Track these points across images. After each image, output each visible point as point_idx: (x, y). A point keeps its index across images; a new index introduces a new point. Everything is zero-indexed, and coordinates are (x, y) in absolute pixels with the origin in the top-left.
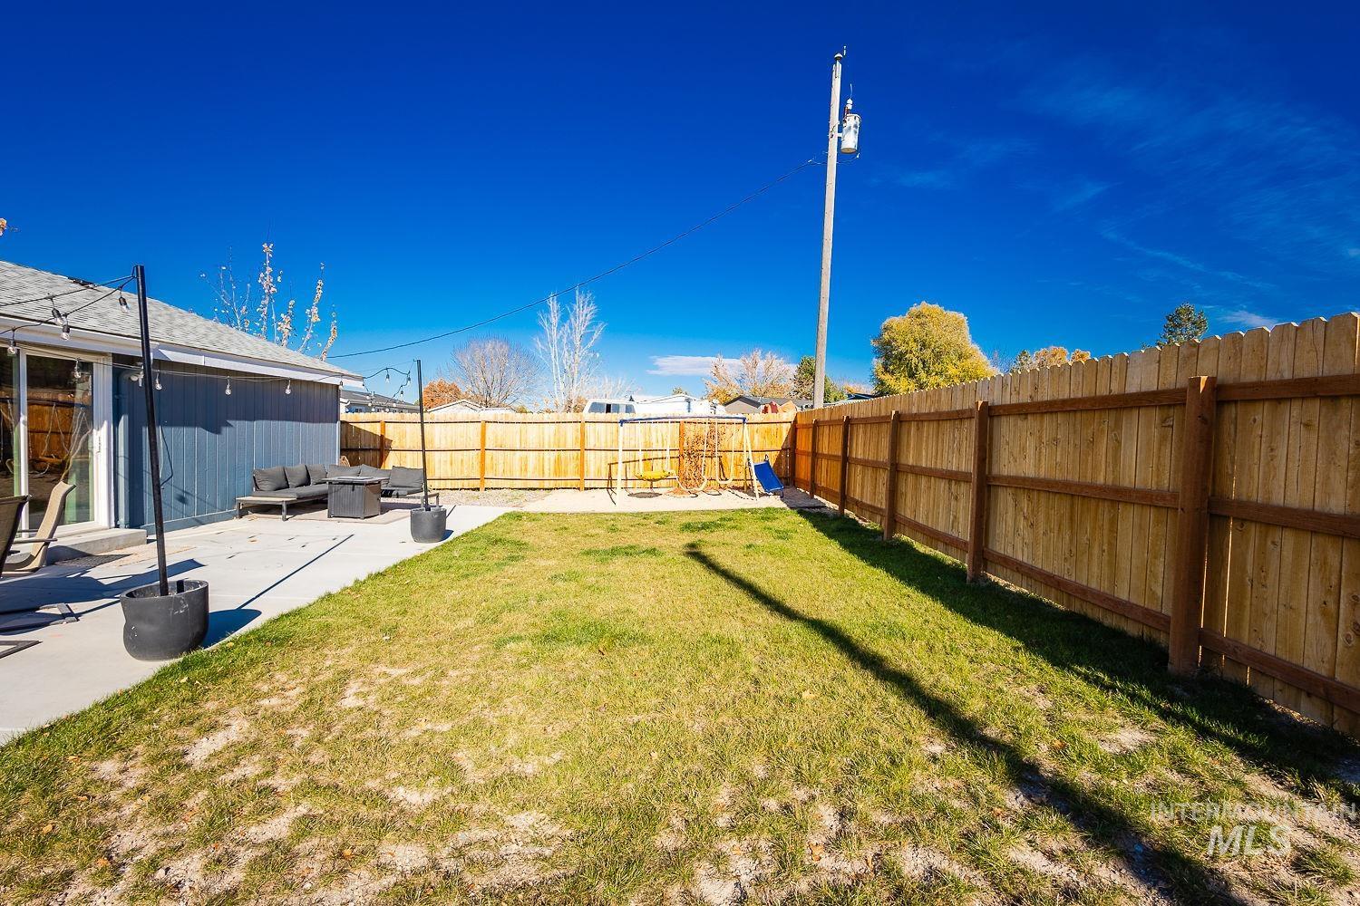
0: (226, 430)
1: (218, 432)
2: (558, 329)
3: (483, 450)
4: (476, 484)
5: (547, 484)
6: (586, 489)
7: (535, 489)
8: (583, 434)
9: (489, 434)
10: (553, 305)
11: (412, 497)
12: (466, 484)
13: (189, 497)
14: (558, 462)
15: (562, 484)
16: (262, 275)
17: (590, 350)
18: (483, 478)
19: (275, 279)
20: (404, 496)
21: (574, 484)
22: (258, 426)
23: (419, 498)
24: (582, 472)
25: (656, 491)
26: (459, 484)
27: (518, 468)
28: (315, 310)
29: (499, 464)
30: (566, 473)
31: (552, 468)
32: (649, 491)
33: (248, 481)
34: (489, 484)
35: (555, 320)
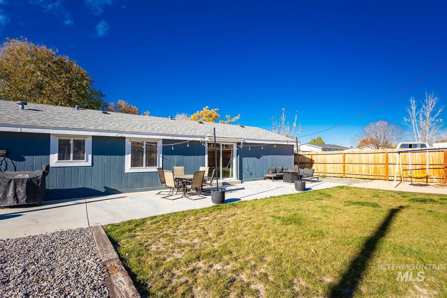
0: (261, 158)
1: (259, 158)
2: (416, 112)
3: (344, 163)
4: (342, 175)
5: (371, 177)
6: (390, 180)
7: (366, 179)
8: (387, 158)
9: (346, 158)
10: (413, 102)
11: (308, 178)
12: (338, 175)
13: (252, 174)
14: (375, 169)
15: (378, 177)
16: (282, 116)
17: (436, 118)
18: (344, 174)
19: (285, 117)
20: (305, 177)
21: (384, 178)
22: (269, 157)
23: (310, 178)
24: (387, 173)
25: (429, 184)
26: (336, 175)
27: (358, 171)
28: (295, 123)
29: (350, 169)
30: (379, 173)
31: (373, 171)
32: (425, 183)
33: (267, 171)
34: (347, 176)
35: (414, 108)
